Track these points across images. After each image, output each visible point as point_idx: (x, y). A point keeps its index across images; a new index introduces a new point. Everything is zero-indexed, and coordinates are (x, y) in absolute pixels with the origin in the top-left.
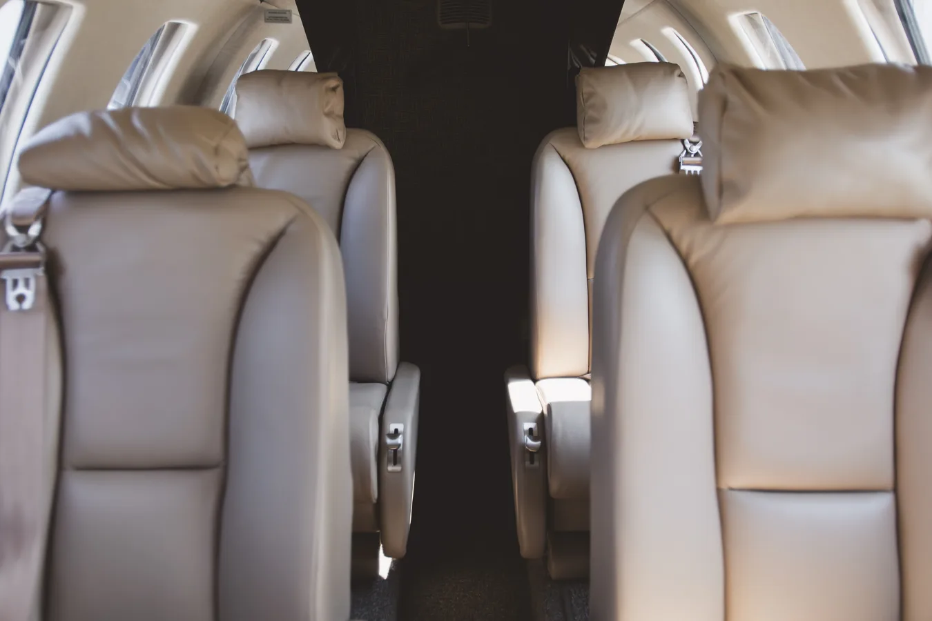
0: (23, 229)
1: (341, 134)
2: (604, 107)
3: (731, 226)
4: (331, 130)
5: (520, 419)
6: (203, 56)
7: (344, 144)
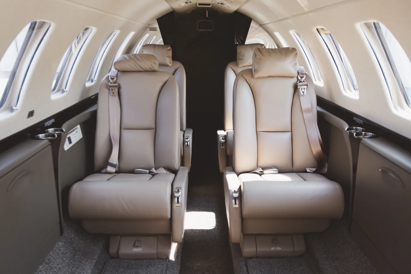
0: (112, 79)
1: (171, 62)
3: (258, 78)
4: (168, 61)
5: (220, 136)
6: (133, 41)
7: (172, 65)
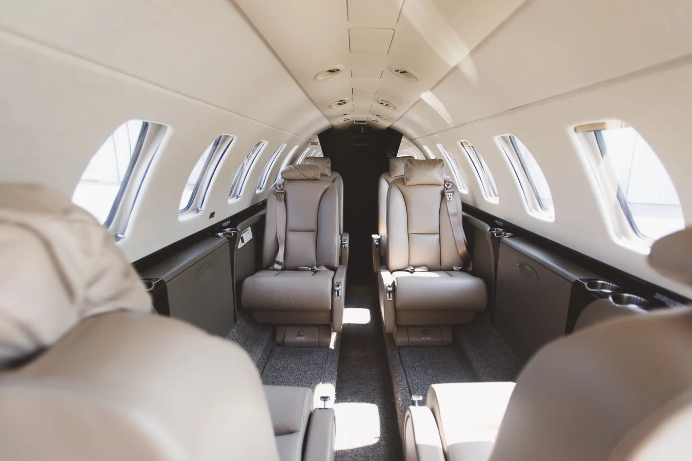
0: (279, 186)
1: (330, 173)
2: (395, 167)
3: (408, 186)
4: (328, 172)
5: (374, 240)
7: (331, 175)
